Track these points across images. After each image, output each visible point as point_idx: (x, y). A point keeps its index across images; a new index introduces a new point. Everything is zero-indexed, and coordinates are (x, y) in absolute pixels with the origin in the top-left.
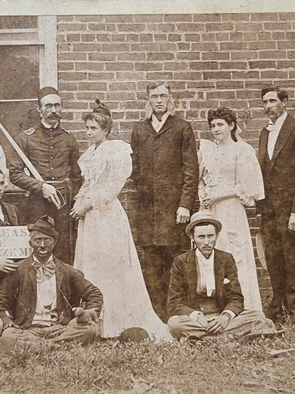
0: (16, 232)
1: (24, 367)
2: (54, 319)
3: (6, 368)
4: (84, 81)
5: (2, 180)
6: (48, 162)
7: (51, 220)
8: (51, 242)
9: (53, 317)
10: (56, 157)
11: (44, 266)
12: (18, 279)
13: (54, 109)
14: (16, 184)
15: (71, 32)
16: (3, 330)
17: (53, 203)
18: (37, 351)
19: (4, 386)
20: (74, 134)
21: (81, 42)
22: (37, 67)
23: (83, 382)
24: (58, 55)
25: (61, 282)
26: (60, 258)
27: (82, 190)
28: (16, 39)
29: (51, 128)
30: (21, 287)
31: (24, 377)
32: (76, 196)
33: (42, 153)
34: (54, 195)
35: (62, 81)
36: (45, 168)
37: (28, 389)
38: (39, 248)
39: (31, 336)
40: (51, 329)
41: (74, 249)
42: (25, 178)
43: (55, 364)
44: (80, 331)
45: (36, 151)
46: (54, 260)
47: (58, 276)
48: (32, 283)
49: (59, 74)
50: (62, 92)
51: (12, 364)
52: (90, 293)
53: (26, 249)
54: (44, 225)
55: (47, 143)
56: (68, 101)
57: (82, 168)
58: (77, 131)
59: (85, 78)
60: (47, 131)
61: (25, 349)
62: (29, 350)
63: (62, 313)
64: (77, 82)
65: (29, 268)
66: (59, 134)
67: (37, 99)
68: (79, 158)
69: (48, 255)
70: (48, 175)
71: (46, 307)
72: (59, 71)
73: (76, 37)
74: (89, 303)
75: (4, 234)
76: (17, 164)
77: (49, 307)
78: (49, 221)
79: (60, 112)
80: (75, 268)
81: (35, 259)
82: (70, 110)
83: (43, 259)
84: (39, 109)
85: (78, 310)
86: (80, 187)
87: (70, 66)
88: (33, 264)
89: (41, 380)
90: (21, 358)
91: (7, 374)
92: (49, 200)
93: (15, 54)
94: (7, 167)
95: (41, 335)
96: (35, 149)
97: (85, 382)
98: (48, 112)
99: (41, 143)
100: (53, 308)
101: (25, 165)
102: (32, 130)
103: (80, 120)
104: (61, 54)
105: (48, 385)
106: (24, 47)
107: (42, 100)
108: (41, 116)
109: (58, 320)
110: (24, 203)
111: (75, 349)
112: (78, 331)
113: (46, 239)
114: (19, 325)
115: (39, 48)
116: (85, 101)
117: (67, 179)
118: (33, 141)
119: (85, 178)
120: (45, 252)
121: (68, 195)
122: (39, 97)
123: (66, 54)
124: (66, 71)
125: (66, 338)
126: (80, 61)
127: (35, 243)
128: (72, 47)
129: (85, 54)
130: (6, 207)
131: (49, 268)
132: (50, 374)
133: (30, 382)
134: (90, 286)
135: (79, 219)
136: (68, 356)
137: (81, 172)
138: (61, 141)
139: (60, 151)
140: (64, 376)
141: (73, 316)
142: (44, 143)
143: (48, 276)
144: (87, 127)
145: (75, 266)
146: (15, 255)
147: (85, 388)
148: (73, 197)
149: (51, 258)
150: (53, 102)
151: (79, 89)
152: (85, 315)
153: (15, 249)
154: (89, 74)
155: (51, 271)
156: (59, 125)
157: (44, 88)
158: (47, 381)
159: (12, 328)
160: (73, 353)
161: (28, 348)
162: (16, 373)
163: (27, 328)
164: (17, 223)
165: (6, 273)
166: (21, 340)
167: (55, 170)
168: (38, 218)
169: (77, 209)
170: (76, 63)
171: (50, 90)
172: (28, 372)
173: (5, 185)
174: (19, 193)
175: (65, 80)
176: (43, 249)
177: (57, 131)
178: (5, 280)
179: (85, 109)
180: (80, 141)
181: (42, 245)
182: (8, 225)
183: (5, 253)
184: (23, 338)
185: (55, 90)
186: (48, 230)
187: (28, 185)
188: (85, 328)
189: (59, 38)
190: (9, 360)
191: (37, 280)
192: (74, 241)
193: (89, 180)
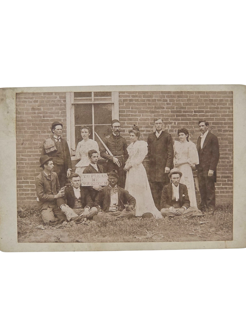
0: (103, 176)
1: (106, 227)
2: (117, 209)
3: (99, 226)
4: (129, 117)
5: (97, 156)
6: (115, 149)
7: (116, 171)
8: (116, 180)
9: (117, 208)
10: (118, 147)
11: (113, 189)
12: (103, 193)
13: (117, 128)
14: (103, 157)
15: (124, 98)
16: (98, 213)
17: (117, 165)
18: (110, 221)
19: (98, 233)
20: (125, 138)
21: (128, 102)
22: (111, 112)
23: (128, 233)
24: (119, 107)
25: (120, 195)
26: (120, 186)
27: (128, 160)
28: (103, 101)
29: (116, 136)
30: (104, 196)
31: (105, 230)
32: (126, 162)
33: (113, 145)
34: (117, 162)
35: (121, 117)
36: (114, 151)
37: (107, 235)
38: (112, 182)
39: (108, 215)
40: (116, 212)
41: (125, 182)
42: (106, 155)
43: (117, 226)
44: (127, 213)
45: (111, 145)
46: (117, 187)
47: (119, 193)
48: (109, 195)
49: (119, 114)
50: (121, 121)
51: (101, 225)
52: (131, 199)
53: (106, 182)
54: (114, 173)
55: (115, 141)
56: (123, 125)
57: (128, 152)
58: (126, 137)
59: (130, 116)
60: (115, 137)
61: (106, 220)
62: (108, 220)
63: (120, 207)
64: (127, 118)
65: (108, 189)
66: (120, 138)
67: (111, 124)
68: (127, 147)
69: (115, 185)
70: (115, 154)
71: (114, 204)
72: (120, 113)
73: (126, 100)
74: (130, 203)
75: (98, 176)
76: (103, 149)
77: (115, 204)
78: (115, 172)
79: (120, 129)
80: (125, 190)
81: (110, 186)
82: (124, 129)
83: (113, 186)
84: (112, 128)
85: (126, 206)
86: (127, 159)
87: (124, 112)
88: (109, 188)
89: (112, 231)
90: (104, 223)
91: (99, 229)
92: (115, 163)
93: (103, 106)
94: (99, 151)
95: (112, 215)
96: (110, 144)
97: (129, 233)
98: (115, 129)
99: (112, 141)
100: (117, 205)
101: (106, 150)
102: (109, 136)
103: (128, 133)
104: (120, 107)
105: (115, 233)
106: (106, 104)
107: (113, 125)
108: (113, 131)
109: (119, 209)
110: (106, 165)
111: (125, 220)
112: (126, 213)
113: (114, 178)
114: (104, 211)
115: (112, 105)
116: (130, 125)
117: (123, 156)
118: (109, 140)
119: (129, 155)
120: (114, 183)
121: (123, 162)
122: (112, 123)
123: (122, 107)
124: (122, 114)
125: (122, 216)
126: (128, 110)
127: (110, 180)
128: (125, 104)
129: (130, 107)
130: (99, 166)
131: (115, 190)
132: (115, 229)
133: (108, 232)
134: (131, 197)
135: (127, 171)
136: (123, 223)
137: (128, 153)
138: (120, 141)
139: (120, 145)
140: (121, 230)
141: (124, 208)
142: (113, 142)
143: (115, 192)
144: (130, 135)
145: (125, 189)
146: (102, 185)
147: (129, 235)
148: (125, 162)
149: (116, 186)
150: (117, 126)
151: (127, 121)
152: (129, 208)
153: (102, 182)
154: (131, 115)
155: (116, 191)
156: (119, 134)
157: (114, 120)
158: (114, 232)
159: (101, 212)
160: (124, 222)
161: (107, 220)
162: (103, 229)
163: (107, 212)
164: (103, 172)
165: (98, 191)
166: (104, 216)
167: (118, 152)
168: (111, 171)
169: (126, 167)
170: (126, 110)
171: (116, 121)
172: (107, 229)
173: (98, 158)
174: (104, 161)
175: (122, 117)
176: (113, 182)
177: (119, 137)
178: (98, 194)
179: (130, 128)
180: (128, 141)
181: (113, 181)
182: (100, 173)
183: (98, 184)
184: (105, 216)
185: (118, 121)
186: (115, 175)
187: (107, 158)
188: (129, 213)
189: (120, 101)
190: (100, 224)
191: (111, 194)
192: (125, 180)
193: (131, 156)
